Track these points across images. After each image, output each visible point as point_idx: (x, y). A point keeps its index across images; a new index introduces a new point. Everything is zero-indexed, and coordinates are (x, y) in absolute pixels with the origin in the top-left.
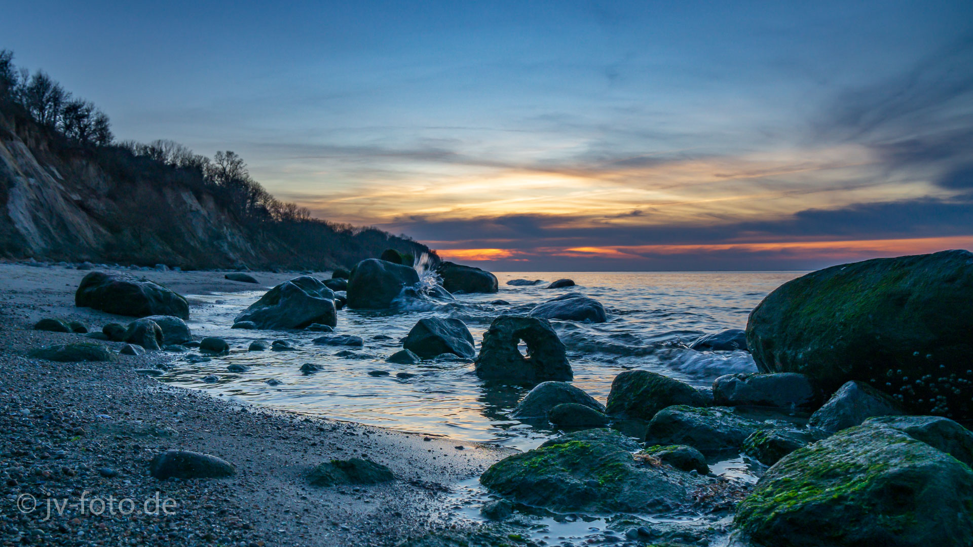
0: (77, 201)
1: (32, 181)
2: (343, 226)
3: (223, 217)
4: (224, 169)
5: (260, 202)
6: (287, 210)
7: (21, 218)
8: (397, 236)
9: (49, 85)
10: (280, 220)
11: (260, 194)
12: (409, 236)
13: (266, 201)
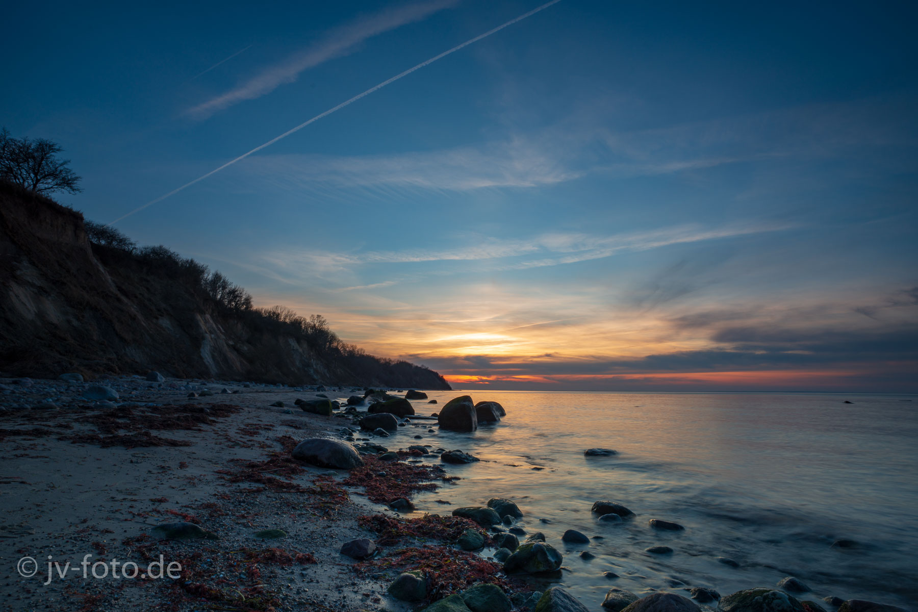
0: (232, 345)
1: (213, 336)
2: (385, 359)
3: (312, 353)
4: (315, 325)
5: (335, 344)
6: (351, 349)
7: (207, 356)
8: (419, 366)
9: (221, 278)
10: (346, 355)
11: (335, 339)
12: (427, 366)
13: (338, 344)
